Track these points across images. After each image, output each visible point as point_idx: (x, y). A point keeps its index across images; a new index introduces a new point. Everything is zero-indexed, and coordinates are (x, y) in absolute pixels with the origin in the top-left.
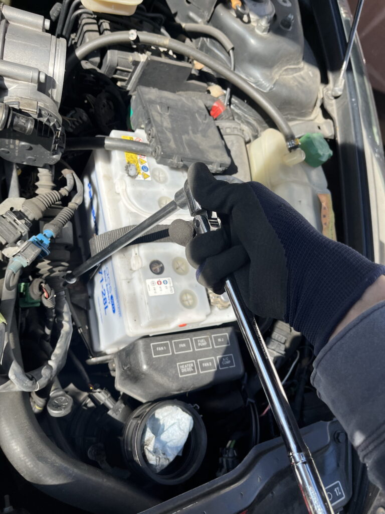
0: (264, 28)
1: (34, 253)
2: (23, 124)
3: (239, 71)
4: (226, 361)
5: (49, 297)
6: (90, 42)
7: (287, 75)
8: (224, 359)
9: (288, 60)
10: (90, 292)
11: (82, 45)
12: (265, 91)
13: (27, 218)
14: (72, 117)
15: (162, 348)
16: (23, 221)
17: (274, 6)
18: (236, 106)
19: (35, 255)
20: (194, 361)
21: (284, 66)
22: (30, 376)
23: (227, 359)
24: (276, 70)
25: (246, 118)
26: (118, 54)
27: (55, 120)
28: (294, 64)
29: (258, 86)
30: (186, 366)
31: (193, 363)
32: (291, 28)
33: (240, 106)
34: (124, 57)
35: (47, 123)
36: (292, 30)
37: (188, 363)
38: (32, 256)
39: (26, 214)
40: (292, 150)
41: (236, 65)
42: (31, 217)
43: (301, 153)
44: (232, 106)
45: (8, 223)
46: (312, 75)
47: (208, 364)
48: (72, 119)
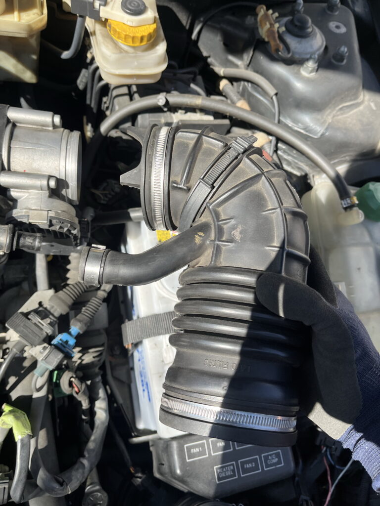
0: (310, 69)
1: (56, 360)
2: (30, 244)
3: (284, 117)
4: (273, 459)
5: (79, 391)
6: (120, 109)
7: (342, 114)
8: (270, 457)
9: (342, 98)
10: (131, 365)
11: (112, 113)
12: (316, 137)
13: (53, 315)
14: (104, 189)
15: (197, 450)
16: (48, 320)
17: (323, 37)
18: (284, 152)
19: (57, 361)
20: (234, 462)
21: (338, 105)
22: (61, 480)
23: (274, 456)
24: (329, 111)
25: (296, 163)
26: (149, 117)
27: (69, 225)
28: (351, 100)
29: (307, 131)
30: (224, 470)
31: (233, 465)
32: (345, 61)
33: (289, 152)
34: (157, 119)
35: (61, 230)
36: (346, 63)
37: (227, 466)
38: (54, 364)
39: (52, 311)
40: (348, 210)
41: (281, 111)
42: (57, 314)
43: (358, 213)
44: (279, 152)
45: (34, 325)
46: (374, 108)
47: (250, 465)
48: (105, 192)
